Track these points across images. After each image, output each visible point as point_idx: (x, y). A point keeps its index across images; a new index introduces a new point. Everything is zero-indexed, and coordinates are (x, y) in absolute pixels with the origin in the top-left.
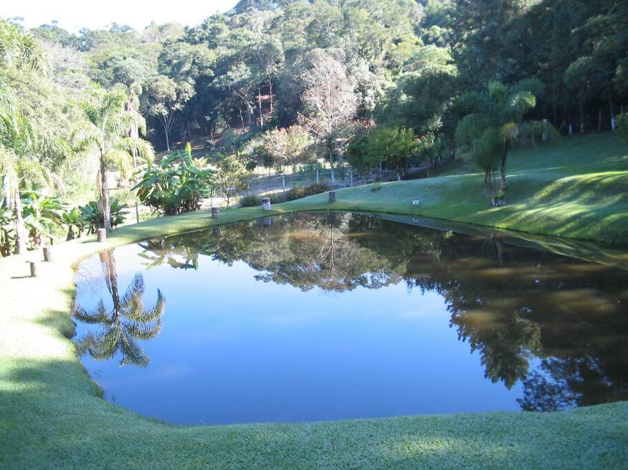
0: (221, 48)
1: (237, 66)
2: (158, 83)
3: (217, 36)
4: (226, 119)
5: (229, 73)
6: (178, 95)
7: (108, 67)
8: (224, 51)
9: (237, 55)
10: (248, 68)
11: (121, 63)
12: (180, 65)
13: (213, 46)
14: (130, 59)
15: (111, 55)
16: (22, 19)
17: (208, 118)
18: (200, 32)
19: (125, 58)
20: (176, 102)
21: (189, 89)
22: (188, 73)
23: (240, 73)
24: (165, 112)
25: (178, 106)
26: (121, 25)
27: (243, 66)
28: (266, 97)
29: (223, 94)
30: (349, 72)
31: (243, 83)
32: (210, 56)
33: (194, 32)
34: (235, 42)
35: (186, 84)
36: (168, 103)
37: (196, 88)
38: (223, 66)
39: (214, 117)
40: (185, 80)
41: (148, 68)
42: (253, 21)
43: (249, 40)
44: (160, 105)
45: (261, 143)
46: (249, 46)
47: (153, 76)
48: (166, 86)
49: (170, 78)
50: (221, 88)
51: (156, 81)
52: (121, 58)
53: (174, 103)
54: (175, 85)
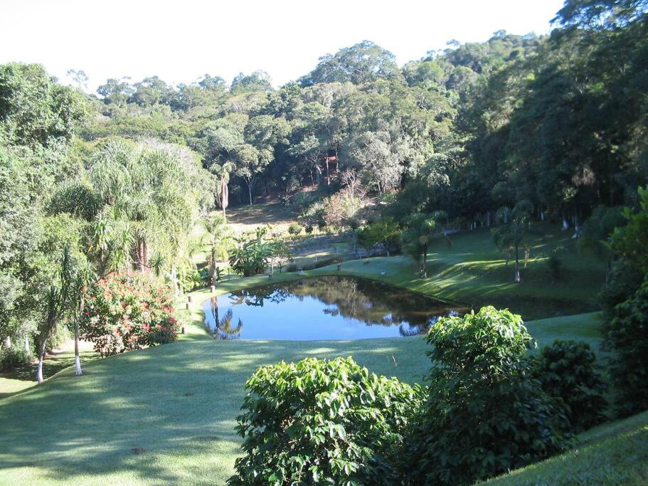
0: (296, 120)
1: (308, 137)
2: (244, 151)
3: (293, 109)
4: (299, 179)
5: (302, 143)
6: (260, 160)
7: (205, 136)
8: (299, 123)
9: (309, 127)
10: (317, 139)
11: (215, 133)
12: (262, 135)
13: (289, 118)
14: (221, 129)
15: (206, 125)
16: (130, 78)
17: (284, 178)
18: (280, 103)
19: (217, 128)
20: (259, 166)
21: (269, 155)
22: (269, 141)
23: (311, 142)
24: (249, 174)
25: (259, 169)
26: (213, 76)
27: (313, 137)
28: (334, 158)
29: (296, 160)
30: (393, 151)
31: (313, 150)
32: (286, 127)
33: (275, 103)
34: (308, 115)
35: (267, 151)
36: (252, 167)
37: (275, 154)
38: (297, 136)
39: (289, 178)
40: (266, 148)
41: (236, 137)
42: (323, 95)
43: (319, 114)
44: (245, 168)
45: (322, 207)
46: (319, 120)
47: (240, 144)
48: (250, 153)
49: (253, 146)
50: (294, 156)
51: (243, 148)
52: (215, 128)
53: (256, 167)
54: (258, 152)
